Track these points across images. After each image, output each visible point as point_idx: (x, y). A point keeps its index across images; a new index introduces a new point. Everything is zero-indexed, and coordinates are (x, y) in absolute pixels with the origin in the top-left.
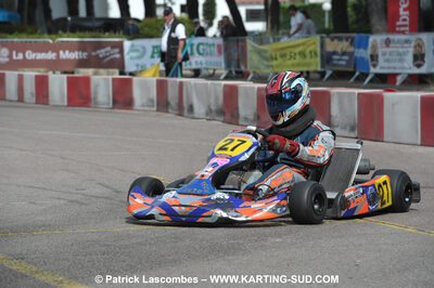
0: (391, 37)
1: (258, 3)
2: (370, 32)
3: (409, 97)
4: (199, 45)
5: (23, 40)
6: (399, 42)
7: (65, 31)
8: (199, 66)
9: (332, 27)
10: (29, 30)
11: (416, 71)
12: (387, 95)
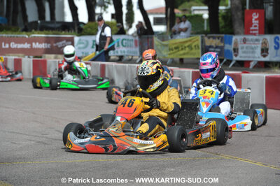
0: (247, 37)
1: (161, 13)
2: (233, 33)
3: (258, 77)
4: (123, 40)
5: (9, 35)
6: (252, 40)
7: (36, 30)
8: (123, 54)
9: (209, 30)
10: (13, 29)
11: (263, 59)
12: (244, 75)
